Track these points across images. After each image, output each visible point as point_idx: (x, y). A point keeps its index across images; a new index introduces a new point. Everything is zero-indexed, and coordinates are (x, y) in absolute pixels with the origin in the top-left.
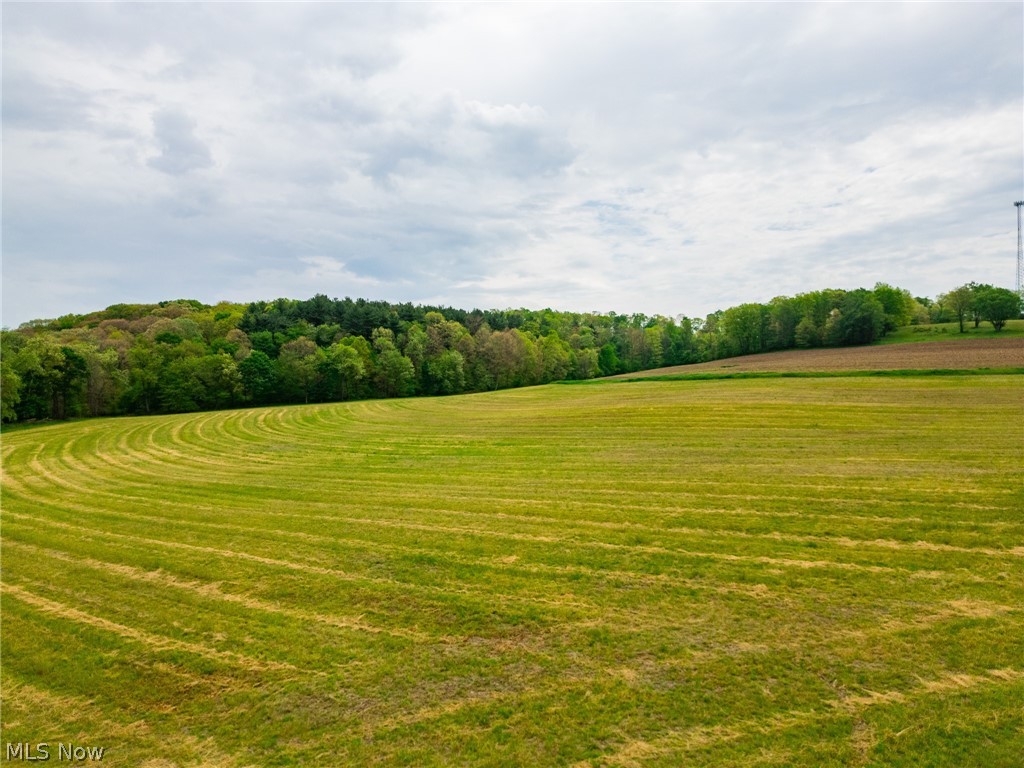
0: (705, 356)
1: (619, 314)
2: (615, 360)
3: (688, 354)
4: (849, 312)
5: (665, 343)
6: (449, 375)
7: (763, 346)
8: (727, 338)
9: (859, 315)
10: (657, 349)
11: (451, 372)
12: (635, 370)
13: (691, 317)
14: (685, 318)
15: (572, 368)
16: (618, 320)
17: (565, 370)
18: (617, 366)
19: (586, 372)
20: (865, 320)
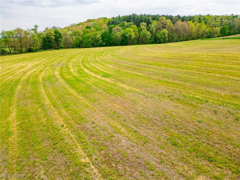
1: (235, 15)
2: (227, 31)
6: (162, 37)
11: (163, 36)
12: (235, 34)
15: (209, 34)
16: (234, 17)
17: (206, 35)
18: (227, 33)
19: (214, 35)
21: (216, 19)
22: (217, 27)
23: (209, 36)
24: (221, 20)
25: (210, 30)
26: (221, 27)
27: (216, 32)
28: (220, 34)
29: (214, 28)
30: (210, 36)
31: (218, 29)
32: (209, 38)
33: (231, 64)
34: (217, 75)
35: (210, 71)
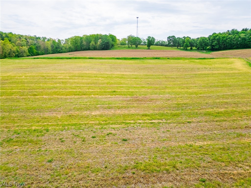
0: (65, 51)
1: (37, 36)
2: (35, 51)
3: (60, 50)
4: (103, 40)
5: (52, 47)
7: (81, 49)
8: (71, 46)
9: (106, 41)
10: (50, 48)
12: (43, 54)
13: (61, 39)
14: (59, 39)
15: (17, 53)
16: (37, 38)
17: (14, 54)
18: (36, 53)
19: (23, 55)
20: (108, 43)
21: (20, 38)
22: (24, 46)
23: (17, 55)
24: (26, 39)
25: (17, 49)
26: (28, 47)
27: (25, 51)
28: (28, 54)
29: (21, 47)
30: (19, 55)
31: (25, 48)
32: (18, 57)
33: (53, 83)
34: (44, 96)
35: (36, 94)
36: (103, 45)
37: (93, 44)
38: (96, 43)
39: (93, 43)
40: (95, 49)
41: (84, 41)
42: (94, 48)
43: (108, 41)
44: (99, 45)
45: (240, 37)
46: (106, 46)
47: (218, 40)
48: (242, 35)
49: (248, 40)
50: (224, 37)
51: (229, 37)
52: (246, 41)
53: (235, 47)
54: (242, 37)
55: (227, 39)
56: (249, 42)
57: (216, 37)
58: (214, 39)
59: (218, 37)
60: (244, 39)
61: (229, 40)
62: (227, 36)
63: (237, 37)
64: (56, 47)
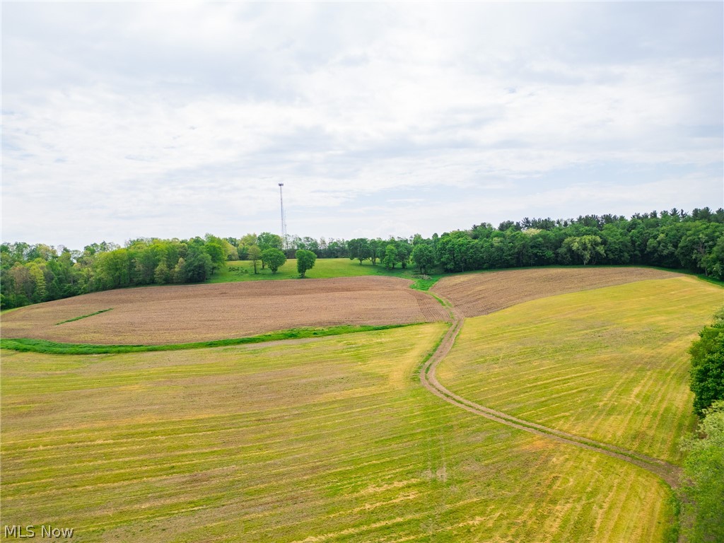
0: (84, 289)
3: (69, 287)
4: (190, 261)
5: (48, 278)
7: (131, 280)
9: (196, 263)
10: (41, 283)
13: (71, 248)
14: (65, 249)
18: (1, 302)
20: (201, 267)
34: (87, 487)
35: (76, 484)
36: (189, 271)
37: (162, 270)
38: (170, 267)
39: (162, 266)
40: (168, 281)
41: (137, 264)
42: (164, 280)
43: (200, 263)
44: (179, 272)
45: (492, 246)
46: (198, 274)
47: (451, 251)
48: (496, 241)
49: (508, 253)
50: (462, 245)
51: (471, 244)
52: (504, 254)
53: (485, 266)
54: (496, 244)
55: (468, 249)
56: (510, 255)
57: (447, 244)
58: (443, 248)
59: (449, 246)
60: (500, 249)
61: (471, 250)
62: (469, 242)
63: (486, 245)
64: (59, 279)
